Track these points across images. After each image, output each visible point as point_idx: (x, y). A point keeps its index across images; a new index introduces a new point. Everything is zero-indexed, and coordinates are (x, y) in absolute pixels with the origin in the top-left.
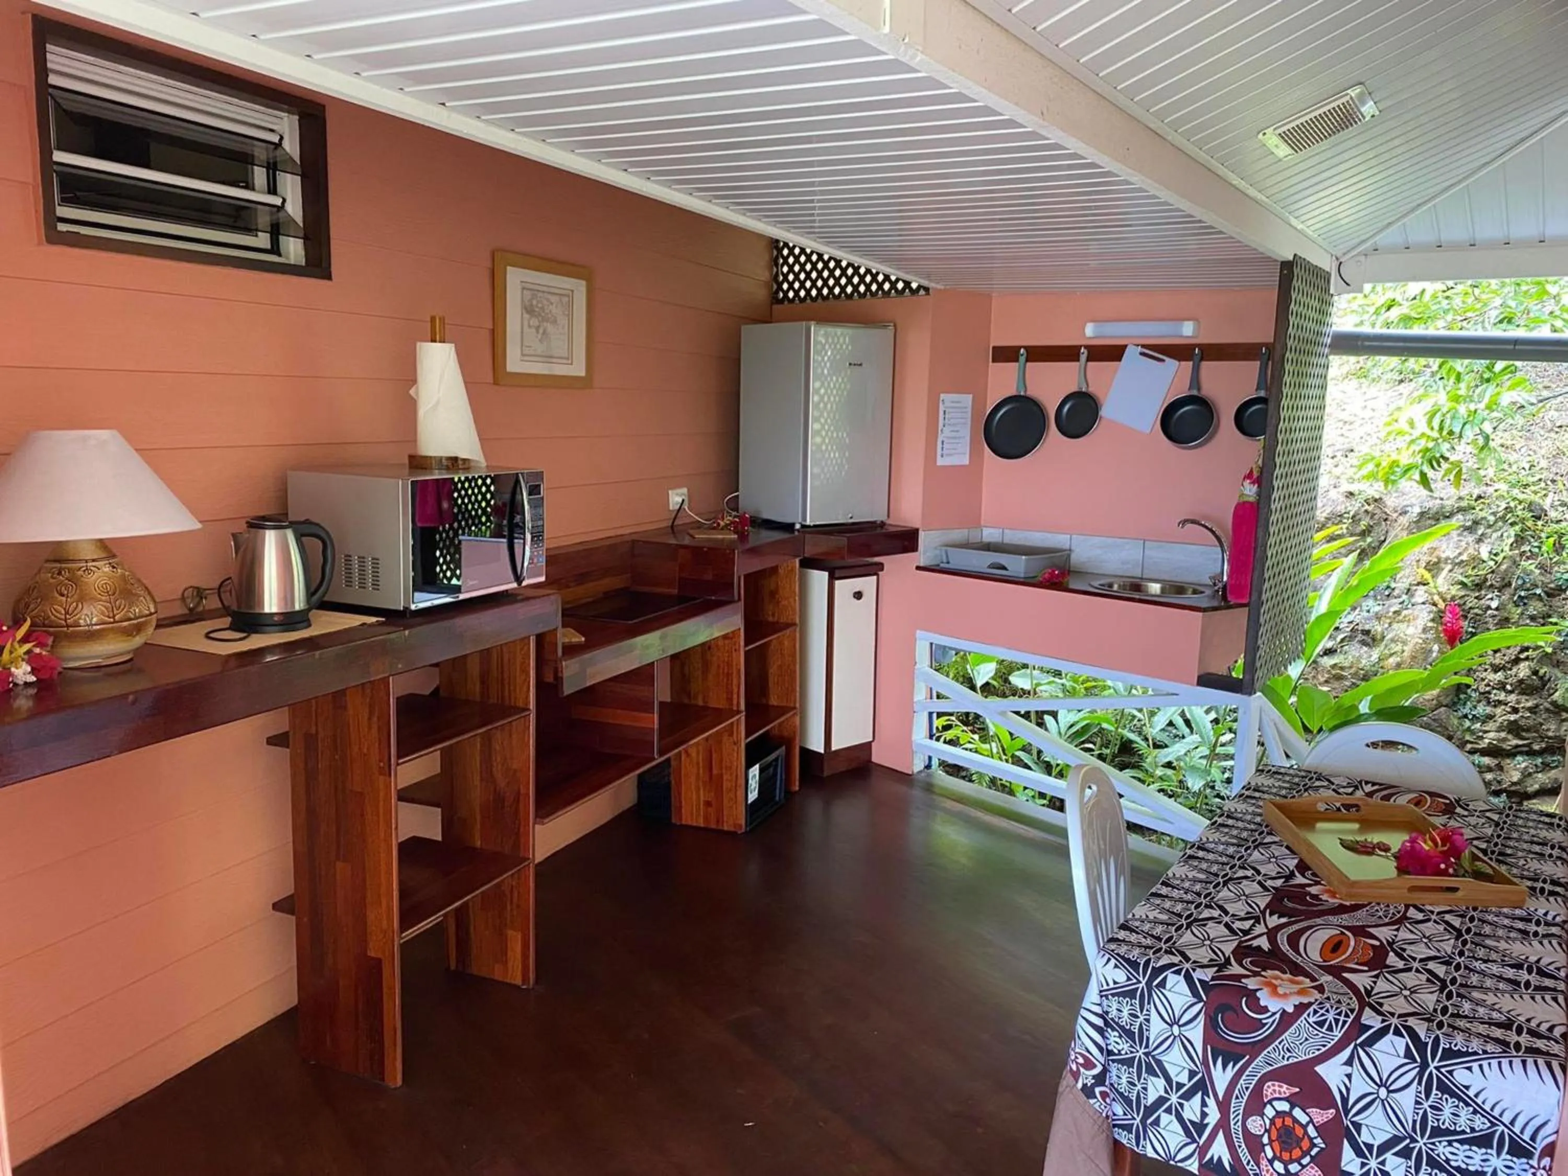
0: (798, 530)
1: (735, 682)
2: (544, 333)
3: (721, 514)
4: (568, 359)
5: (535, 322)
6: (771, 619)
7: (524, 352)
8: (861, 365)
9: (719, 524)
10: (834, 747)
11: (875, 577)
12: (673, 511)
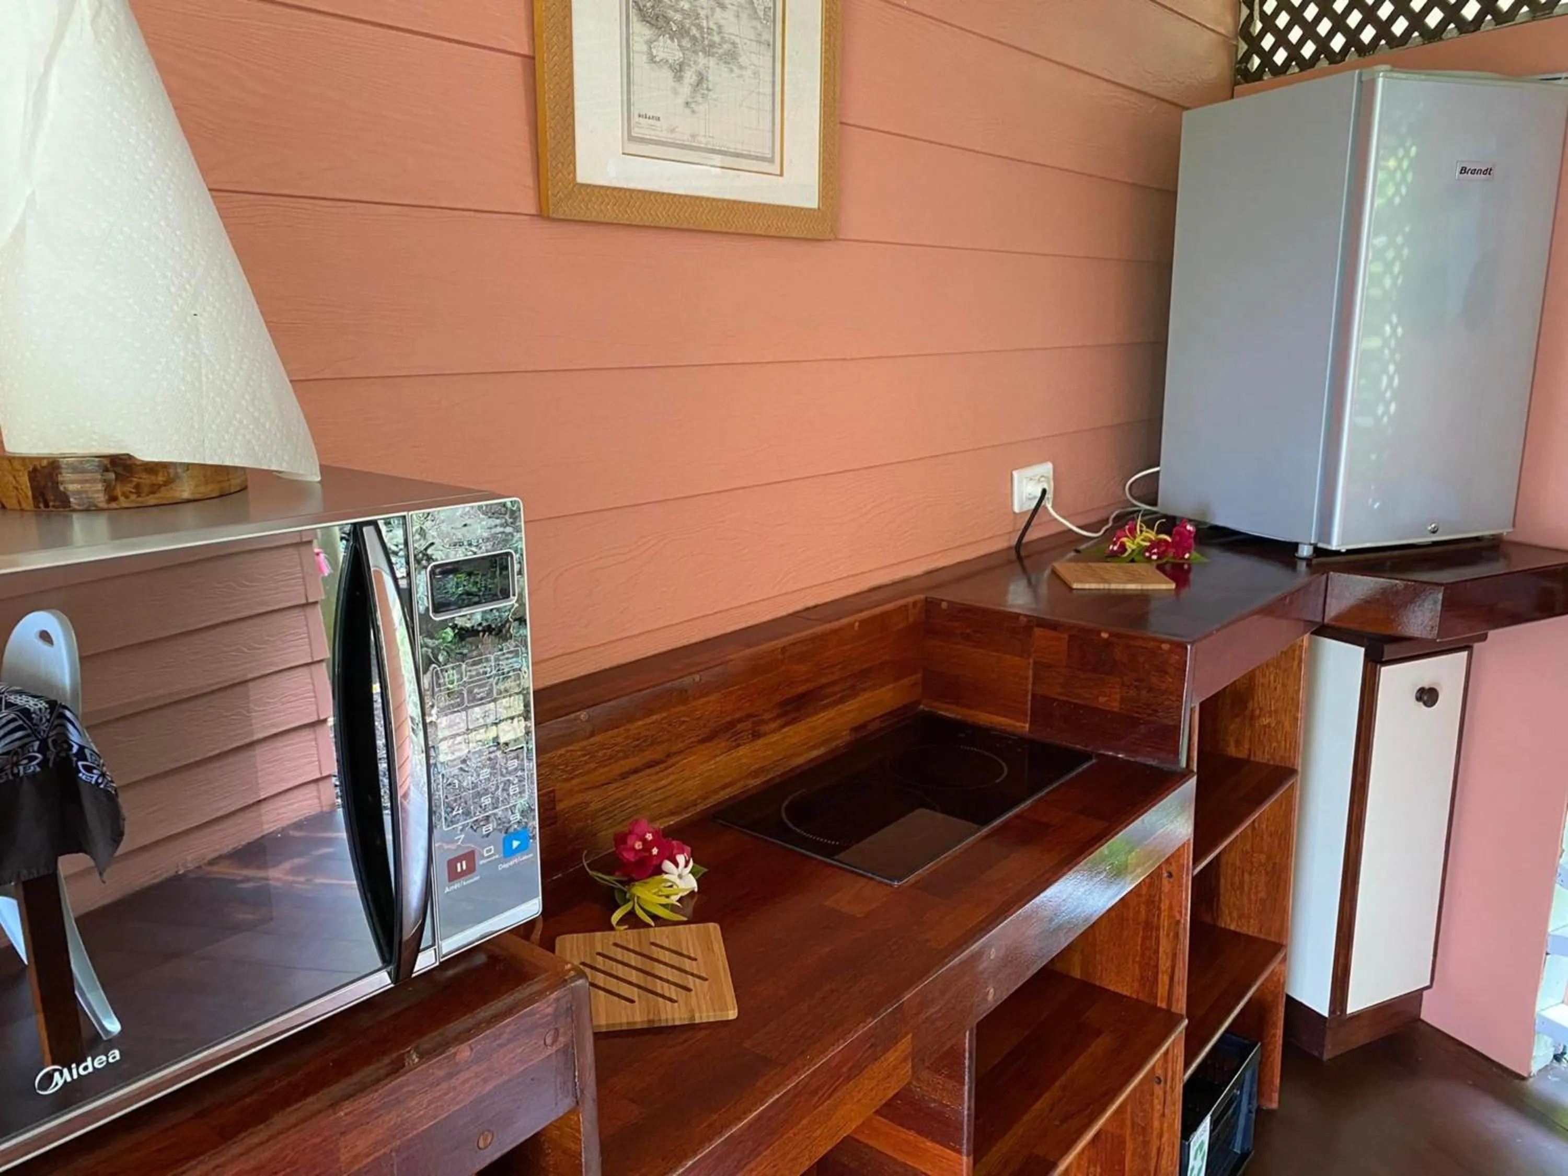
0: (1308, 560)
1: (1165, 946)
2: (701, 79)
3: (1124, 520)
4: (771, 160)
5: (668, 49)
6: (1232, 751)
7: (636, 132)
8: (1488, 172)
9: (1123, 547)
10: (1353, 1006)
11: (1465, 654)
12: (1023, 514)
